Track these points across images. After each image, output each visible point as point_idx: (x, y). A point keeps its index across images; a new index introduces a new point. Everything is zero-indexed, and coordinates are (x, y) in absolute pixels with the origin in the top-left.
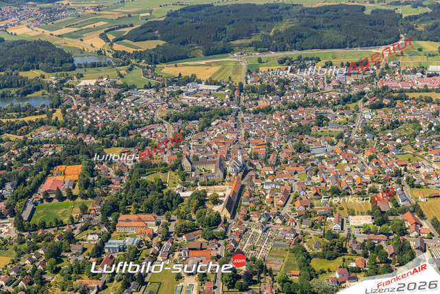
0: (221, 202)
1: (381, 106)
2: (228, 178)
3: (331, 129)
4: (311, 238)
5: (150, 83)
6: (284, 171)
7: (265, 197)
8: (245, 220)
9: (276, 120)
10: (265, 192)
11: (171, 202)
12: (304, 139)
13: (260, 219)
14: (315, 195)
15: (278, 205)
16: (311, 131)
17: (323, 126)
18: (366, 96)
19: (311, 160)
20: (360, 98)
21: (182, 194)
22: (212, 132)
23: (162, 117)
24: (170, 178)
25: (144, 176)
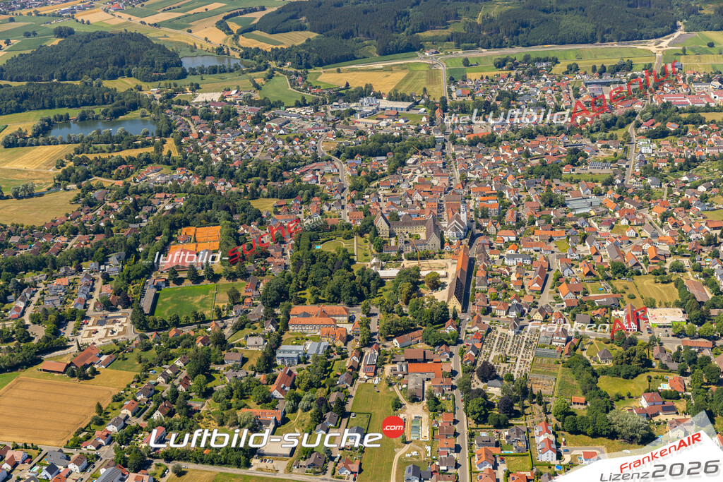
0: (443, 286)
1: (664, 134)
2: (447, 247)
3: (593, 171)
4: (592, 343)
5: (303, 98)
6: (532, 237)
7: (509, 277)
8: (484, 314)
9: (505, 156)
10: (509, 270)
11: (368, 286)
12: (554, 185)
13: (507, 313)
14: (587, 275)
15: (532, 291)
16: (561, 172)
17: (579, 165)
18: (638, 118)
19: (571, 219)
20: (630, 122)
21: (382, 274)
22: (410, 174)
23: (330, 152)
24: (357, 247)
25: (318, 244)
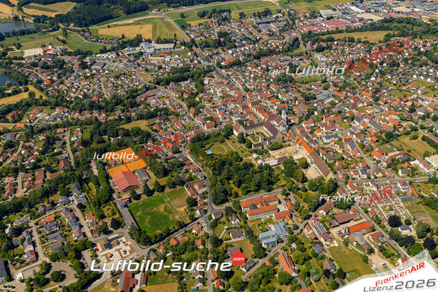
2: (286, 138)
5: (105, 48)
23: (151, 82)
24: (233, 147)
25: (207, 149)
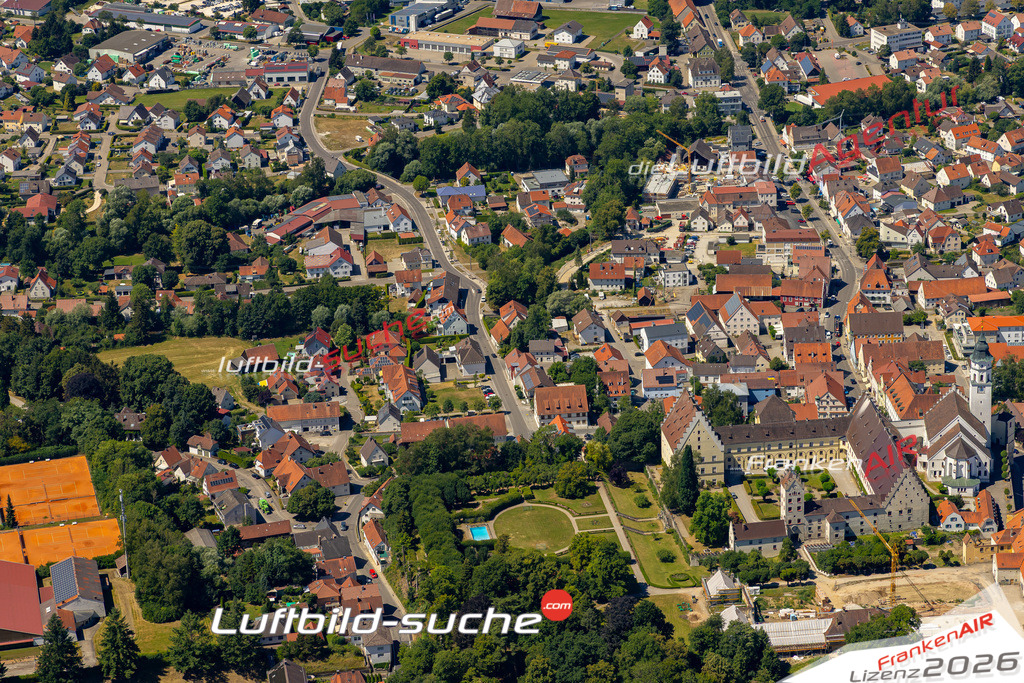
2: (950, 519)
22: (672, 235)
23: (358, 155)
24: (626, 529)
25: (475, 519)
